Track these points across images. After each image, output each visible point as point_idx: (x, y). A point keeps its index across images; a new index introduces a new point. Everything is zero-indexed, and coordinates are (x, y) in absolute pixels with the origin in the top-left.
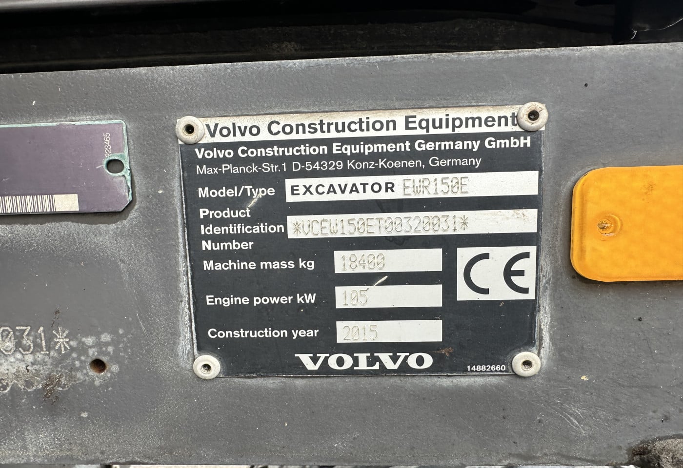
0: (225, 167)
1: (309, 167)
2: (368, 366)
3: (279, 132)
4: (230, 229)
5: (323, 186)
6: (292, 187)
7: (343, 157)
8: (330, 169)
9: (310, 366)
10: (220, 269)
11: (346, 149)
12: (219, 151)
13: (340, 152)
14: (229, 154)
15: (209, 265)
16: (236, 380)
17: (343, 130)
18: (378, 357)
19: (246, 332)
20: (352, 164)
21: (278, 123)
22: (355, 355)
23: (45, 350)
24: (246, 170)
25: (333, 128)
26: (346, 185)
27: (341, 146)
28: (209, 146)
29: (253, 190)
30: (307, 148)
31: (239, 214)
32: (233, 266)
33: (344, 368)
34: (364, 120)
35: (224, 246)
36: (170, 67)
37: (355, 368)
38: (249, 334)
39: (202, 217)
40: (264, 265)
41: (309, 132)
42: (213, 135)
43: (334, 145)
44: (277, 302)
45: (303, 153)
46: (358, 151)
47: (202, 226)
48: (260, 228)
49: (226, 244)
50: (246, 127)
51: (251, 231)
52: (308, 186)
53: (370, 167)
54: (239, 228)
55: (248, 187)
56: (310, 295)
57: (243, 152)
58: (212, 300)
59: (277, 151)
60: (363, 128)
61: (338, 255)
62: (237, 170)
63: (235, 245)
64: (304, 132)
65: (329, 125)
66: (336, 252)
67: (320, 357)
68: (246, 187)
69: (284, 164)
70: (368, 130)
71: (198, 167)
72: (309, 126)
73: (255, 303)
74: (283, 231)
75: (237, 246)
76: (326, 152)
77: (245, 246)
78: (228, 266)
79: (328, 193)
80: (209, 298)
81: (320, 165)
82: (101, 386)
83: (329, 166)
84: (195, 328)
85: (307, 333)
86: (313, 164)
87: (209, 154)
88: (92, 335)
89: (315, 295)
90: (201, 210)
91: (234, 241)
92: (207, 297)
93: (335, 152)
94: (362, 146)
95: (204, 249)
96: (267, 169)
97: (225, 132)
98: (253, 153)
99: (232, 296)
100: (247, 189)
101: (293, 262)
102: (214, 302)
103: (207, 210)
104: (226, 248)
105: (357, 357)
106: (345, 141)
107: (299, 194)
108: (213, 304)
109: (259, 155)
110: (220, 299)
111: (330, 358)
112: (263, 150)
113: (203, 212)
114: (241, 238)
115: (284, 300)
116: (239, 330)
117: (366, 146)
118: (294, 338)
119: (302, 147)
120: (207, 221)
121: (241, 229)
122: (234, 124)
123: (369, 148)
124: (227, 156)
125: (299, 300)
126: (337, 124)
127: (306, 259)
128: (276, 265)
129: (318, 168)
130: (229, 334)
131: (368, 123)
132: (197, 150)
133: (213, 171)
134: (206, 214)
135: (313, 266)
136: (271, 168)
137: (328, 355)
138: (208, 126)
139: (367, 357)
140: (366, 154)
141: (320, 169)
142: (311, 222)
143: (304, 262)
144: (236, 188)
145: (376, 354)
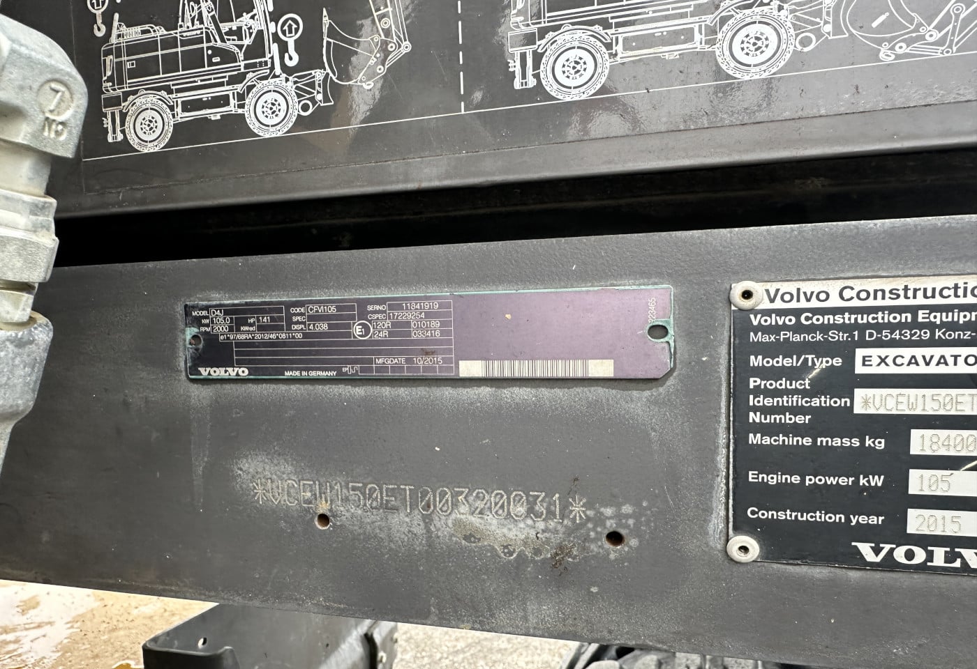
0: (784, 334)
1: (886, 336)
2: (945, 562)
3: (852, 298)
4: (784, 401)
5: (903, 357)
6: (864, 357)
7: (932, 326)
8: (913, 338)
9: (870, 556)
10: (768, 443)
11: (935, 317)
12: (778, 318)
13: (928, 320)
14: (791, 320)
15: (755, 438)
16: (775, 566)
17: (933, 296)
18: (960, 553)
19: (794, 514)
20: (942, 333)
21: (852, 289)
22: (930, 548)
23: (558, 518)
24: (809, 338)
25: (920, 294)
26: (932, 357)
27: (930, 314)
28: (768, 313)
29: (815, 360)
30: (886, 316)
31: (796, 385)
32: (784, 441)
33: (914, 562)
34: (961, 285)
35: (775, 419)
36: (728, 229)
37: (929, 564)
38: (796, 516)
39: (751, 387)
40: (822, 441)
41: (890, 298)
42: (772, 301)
43: (920, 312)
44: (834, 483)
45: (881, 321)
46: (950, 319)
47: (751, 397)
48: (820, 402)
49: (778, 417)
50: (812, 293)
51: (809, 404)
52: (883, 357)
53: (965, 337)
54: (796, 400)
55: (810, 357)
56: (876, 477)
57: (807, 319)
58: (756, 476)
59: (848, 318)
60: (959, 294)
61: (916, 434)
62: (798, 338)
63: (788, 419)
64: (883, 298)
65: (915, 290)
66: (913, 431)
67: (883, 548)
68: (807, 356)
69: (856, 333)
70: (965, 296)
71: (752, 334)
72: (891, 292)
73: (807, 483)
74: (848, 404)
75: (790, 419)
76: (909, 320)
77: (800, 419)
78: (779, 441)
79: (908, 365)
80: (753, 474)
81: (900, 334)
82: (616, 559)
83: (912, 335)
84: (733, 506)
85: (869, 519)
86: (891, 334)
87: (766, 321)
88: (611, 506)
89: (882, 477)
90: (752, 380)
91: (787, 414)
92: (750, 473)
93: (920, 320)
94: (956, 314)
95: (751, 421)
96: (835, 338)
97: (787, 297)
98: (818, 320)
99: (780, 473)
100: (808, 358)
101: (858, 440)
102: (758, 478)
103: (758, 380)
104: (778, 421)
105: (932, 552)
106: (933, 309)
107: (871, 365)
108: (757, 480)
109: (826, 322)
110: (765, 476)
111: (896, 550)
112: (831, 317)
113: (753, 382)
114: (795, 411)
115: (843, 481)
116: (785, 511)
117: (962, 314)
118: (852, 524)
119: (880, 314)
120: (757, 391)
121: (797, 401)
122: (798, 290)
123: (965, 316)
124: (787, 322)
125: (862, 481)
126: (925, 290)
127: (874, 436)
128: (837, 442)
129: (898, 337)
130: (773, 515)
131: (965, 289)
132: (752, 316)
133: (770, 338)
134: (758, 383)
135: (883, 445)
136: (839, 336)
137: (894, 546)
138: (767, 291)
139: (946, 552)
140: (961, 322)
141: (900, 338)
142: (884, 397)
143: (873, 440)
144: (795, 357)
145: (957, 550)
